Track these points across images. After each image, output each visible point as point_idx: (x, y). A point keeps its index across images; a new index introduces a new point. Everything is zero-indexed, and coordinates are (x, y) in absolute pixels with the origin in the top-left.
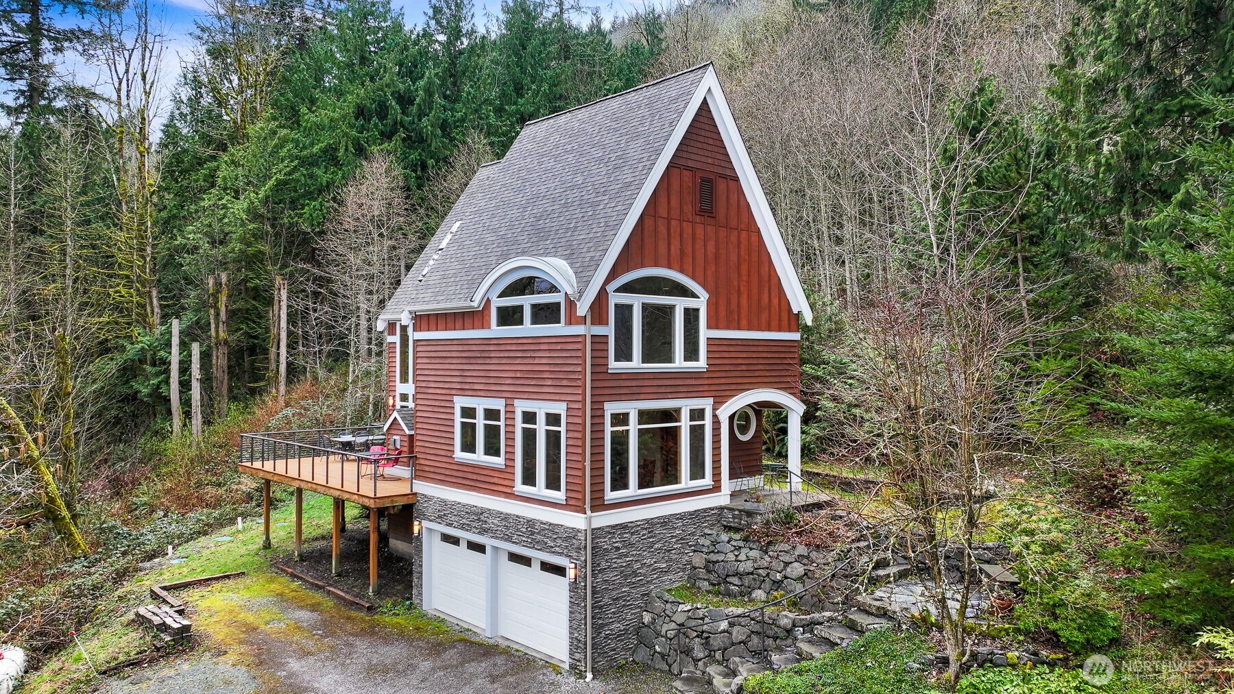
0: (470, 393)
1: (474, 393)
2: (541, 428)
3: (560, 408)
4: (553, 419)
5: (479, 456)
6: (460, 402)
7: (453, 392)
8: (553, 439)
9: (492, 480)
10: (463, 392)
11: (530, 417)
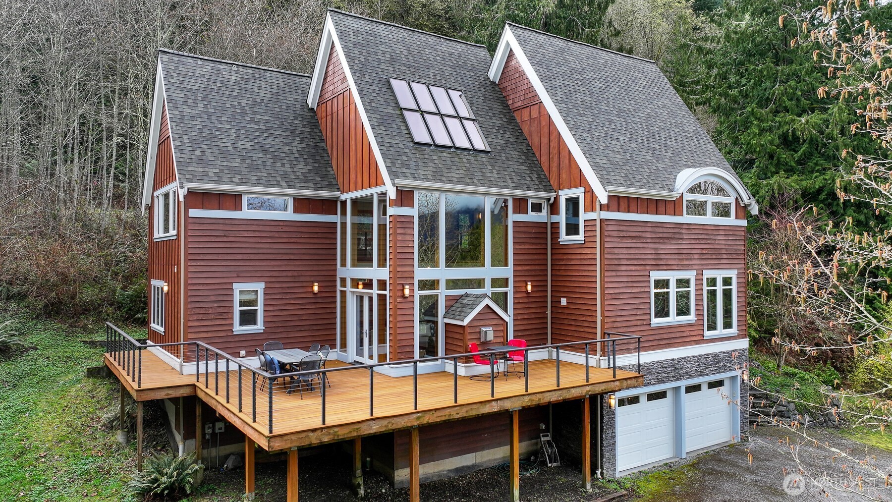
0: (665, 268)
1: (669, 267)
2: (720, 288)
3: (733, 274)
4: (727, 281)
5: (673, 318)
6: (656, 275)
7: (648, 268)
8: (727, 295)
9: (685, 334)
10: (658, 267)
11: (713, 282)
